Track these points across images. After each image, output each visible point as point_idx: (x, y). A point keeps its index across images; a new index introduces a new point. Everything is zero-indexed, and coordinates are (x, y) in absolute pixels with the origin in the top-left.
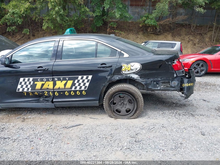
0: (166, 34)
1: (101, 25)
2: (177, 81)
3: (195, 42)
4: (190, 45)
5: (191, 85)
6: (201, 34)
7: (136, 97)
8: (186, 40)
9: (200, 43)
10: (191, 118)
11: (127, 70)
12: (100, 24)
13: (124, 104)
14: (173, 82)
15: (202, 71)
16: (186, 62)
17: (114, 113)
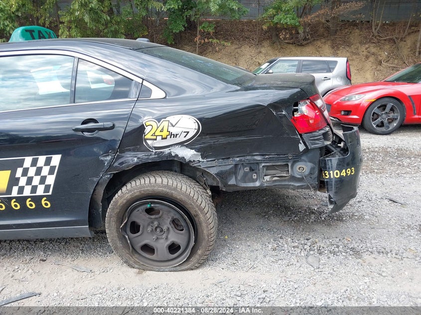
0: (319, 43)
1: (183, 29)
2: (310, 162)
3: (381, 58)
4: (369, 65)
5: (347, 174)
6: (392, 41)
7: (193, 212)
8: (361, 53)
9: (391, 60)
10: (352, 261)
11: (159, 138)
12: (180, 27)
13: (162, 231)
14: (299, 165)
15: (393, 121)
16: (357, 102)
17: (136, 255)
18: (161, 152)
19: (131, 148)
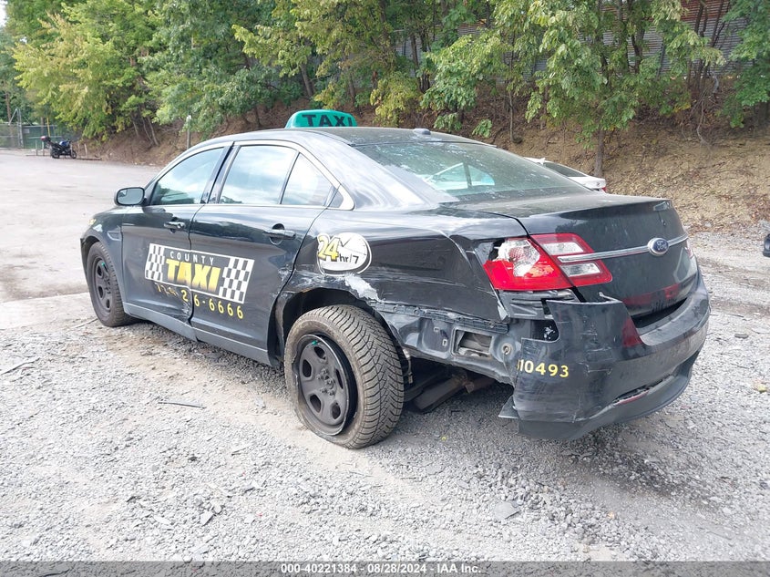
5: (548, 372)
11: (329, 259)
17: (304, 406)
18: (333, 278)
19: (307, 266)
